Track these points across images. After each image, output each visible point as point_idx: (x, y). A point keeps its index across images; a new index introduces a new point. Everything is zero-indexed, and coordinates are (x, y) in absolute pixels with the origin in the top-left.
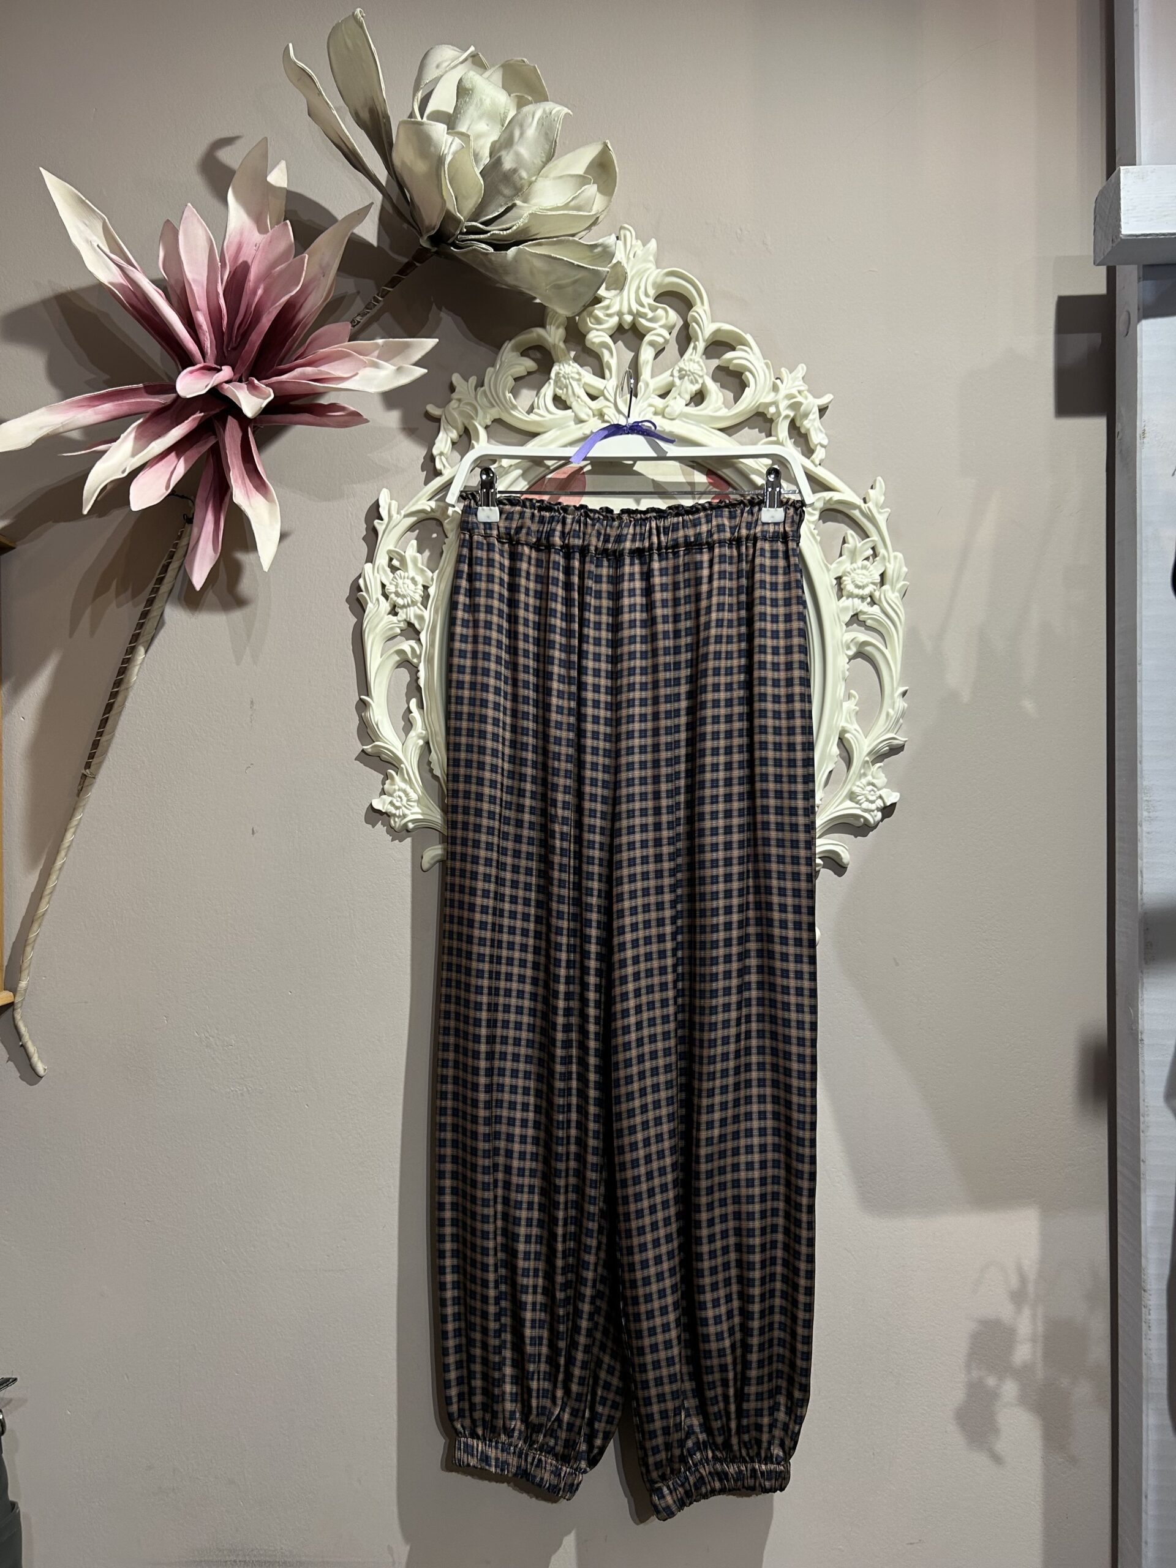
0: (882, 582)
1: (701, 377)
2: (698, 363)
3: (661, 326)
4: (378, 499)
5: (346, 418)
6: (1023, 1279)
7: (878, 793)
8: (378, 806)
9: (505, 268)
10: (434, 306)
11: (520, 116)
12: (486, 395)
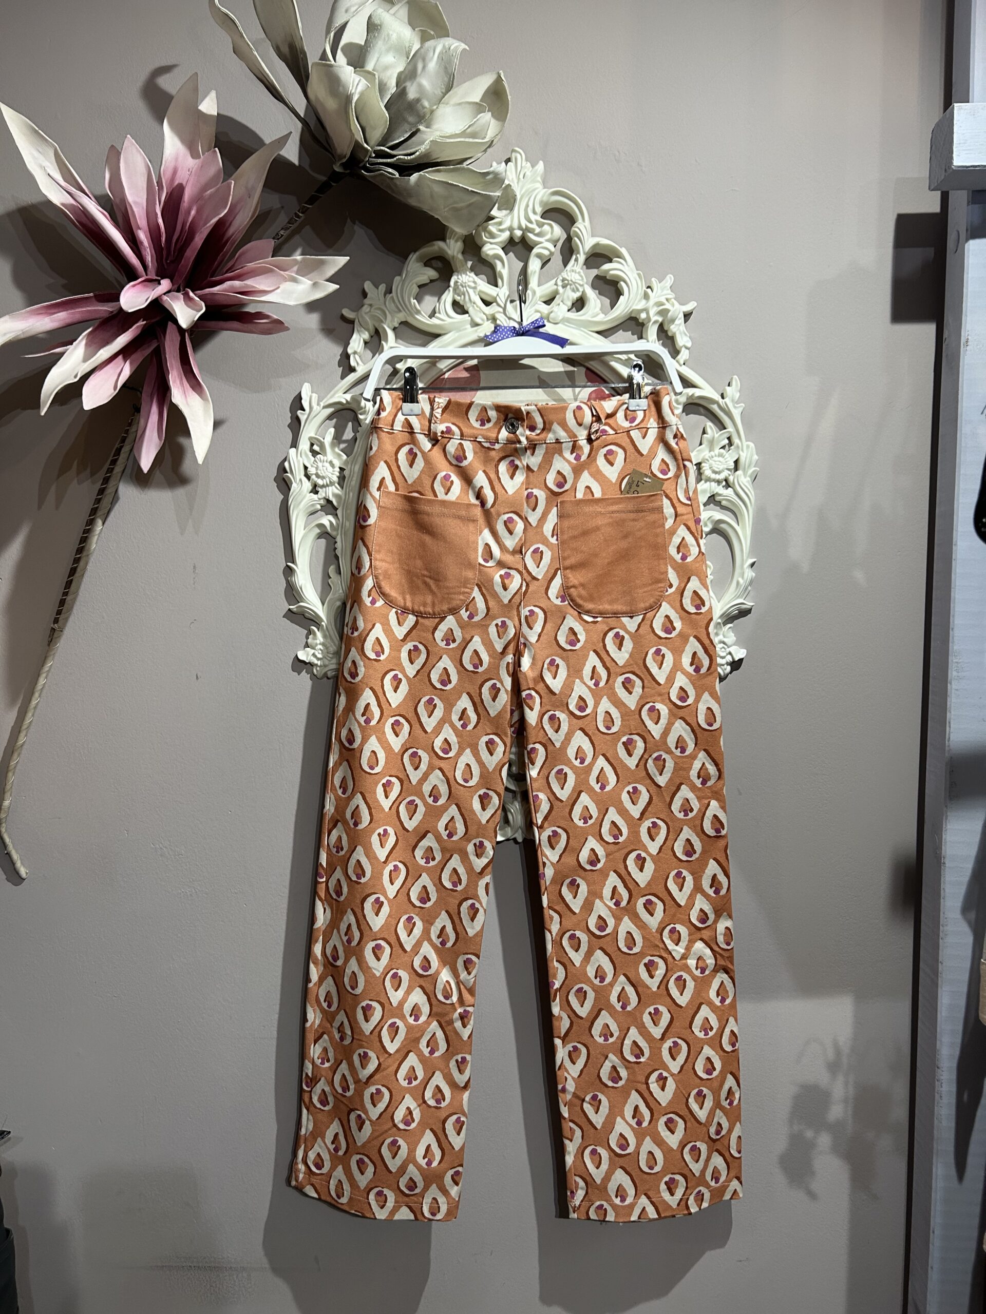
0: (736, 468)
1: (582, 285)
2: (579, 273)
3: (547, 241)
4: (300, 393)
5: (270, 326)
6: (838, 1052)
7: (728, 650)
8: (302, 656)
9: (409, 192)
10: (349, 220)
11: (422, 50)
12: (394, 301)
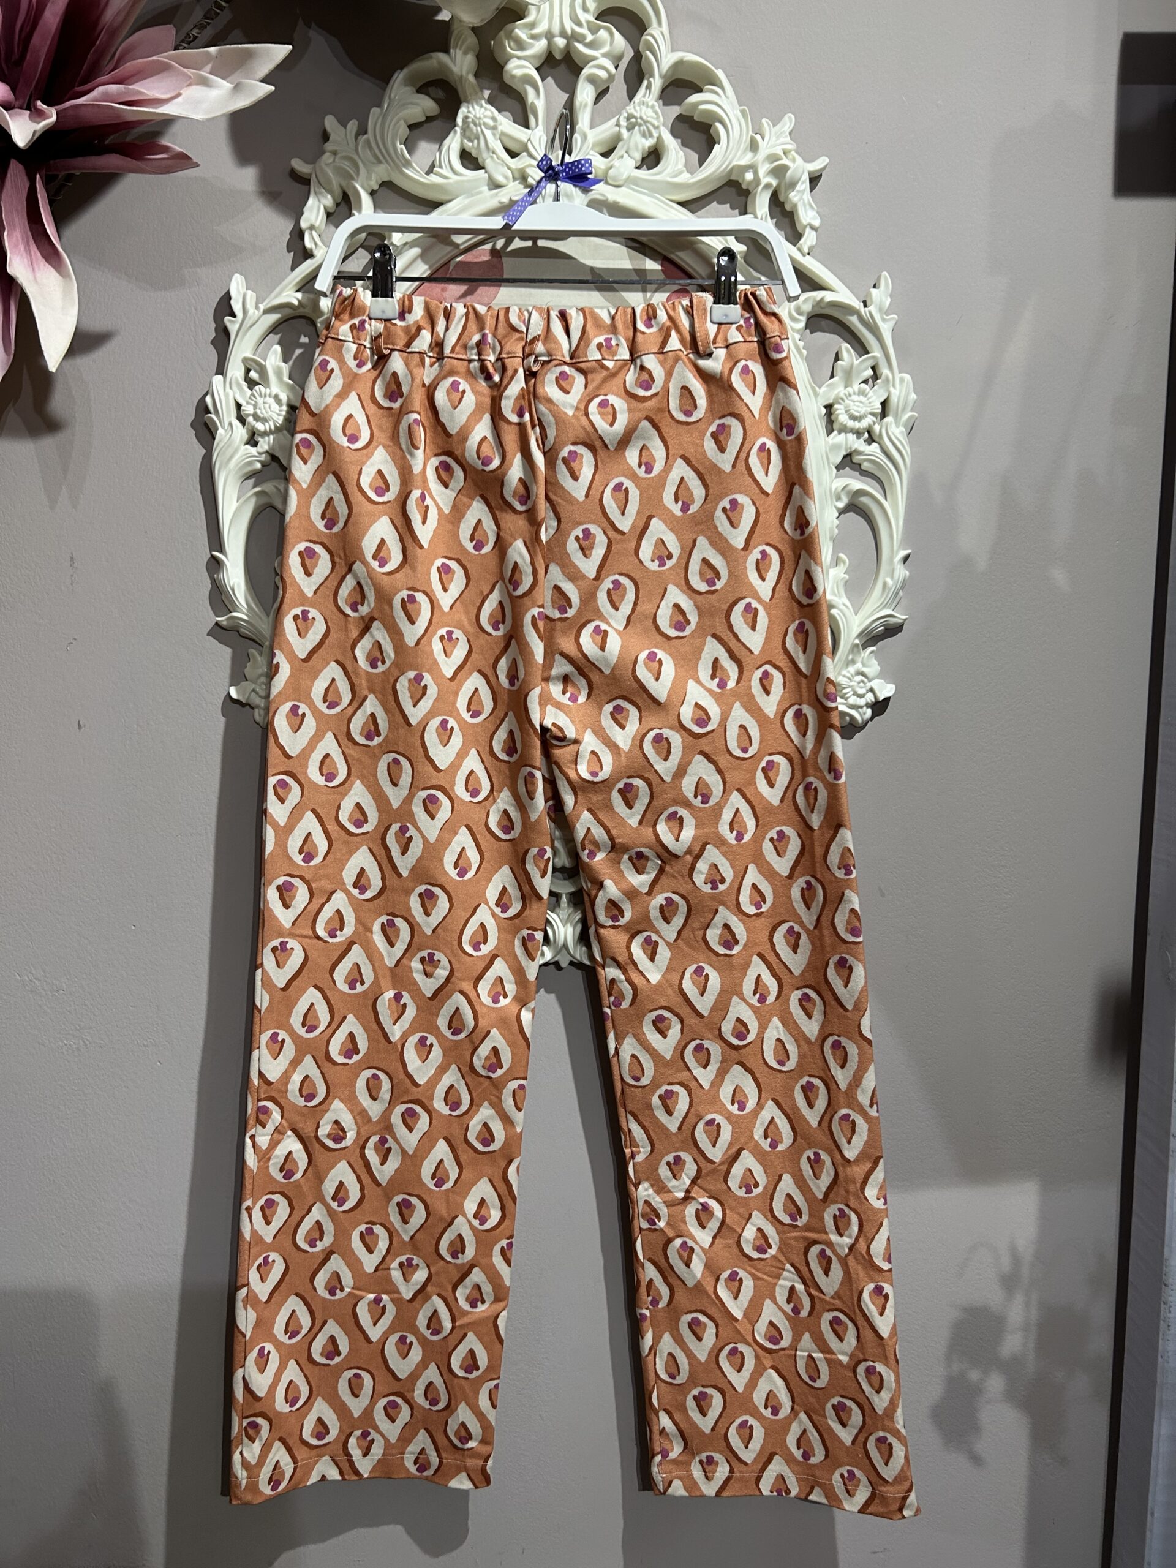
0: (884, 414)
1: (656, 128)
2: (653, 107)
3: (604, 55)
4: (228, 293)
5: (169, 162)
6: (1016, 1260)
7: (869, 685)
8: (236, 694)
10: (300, 19)
12: (370, 147)
